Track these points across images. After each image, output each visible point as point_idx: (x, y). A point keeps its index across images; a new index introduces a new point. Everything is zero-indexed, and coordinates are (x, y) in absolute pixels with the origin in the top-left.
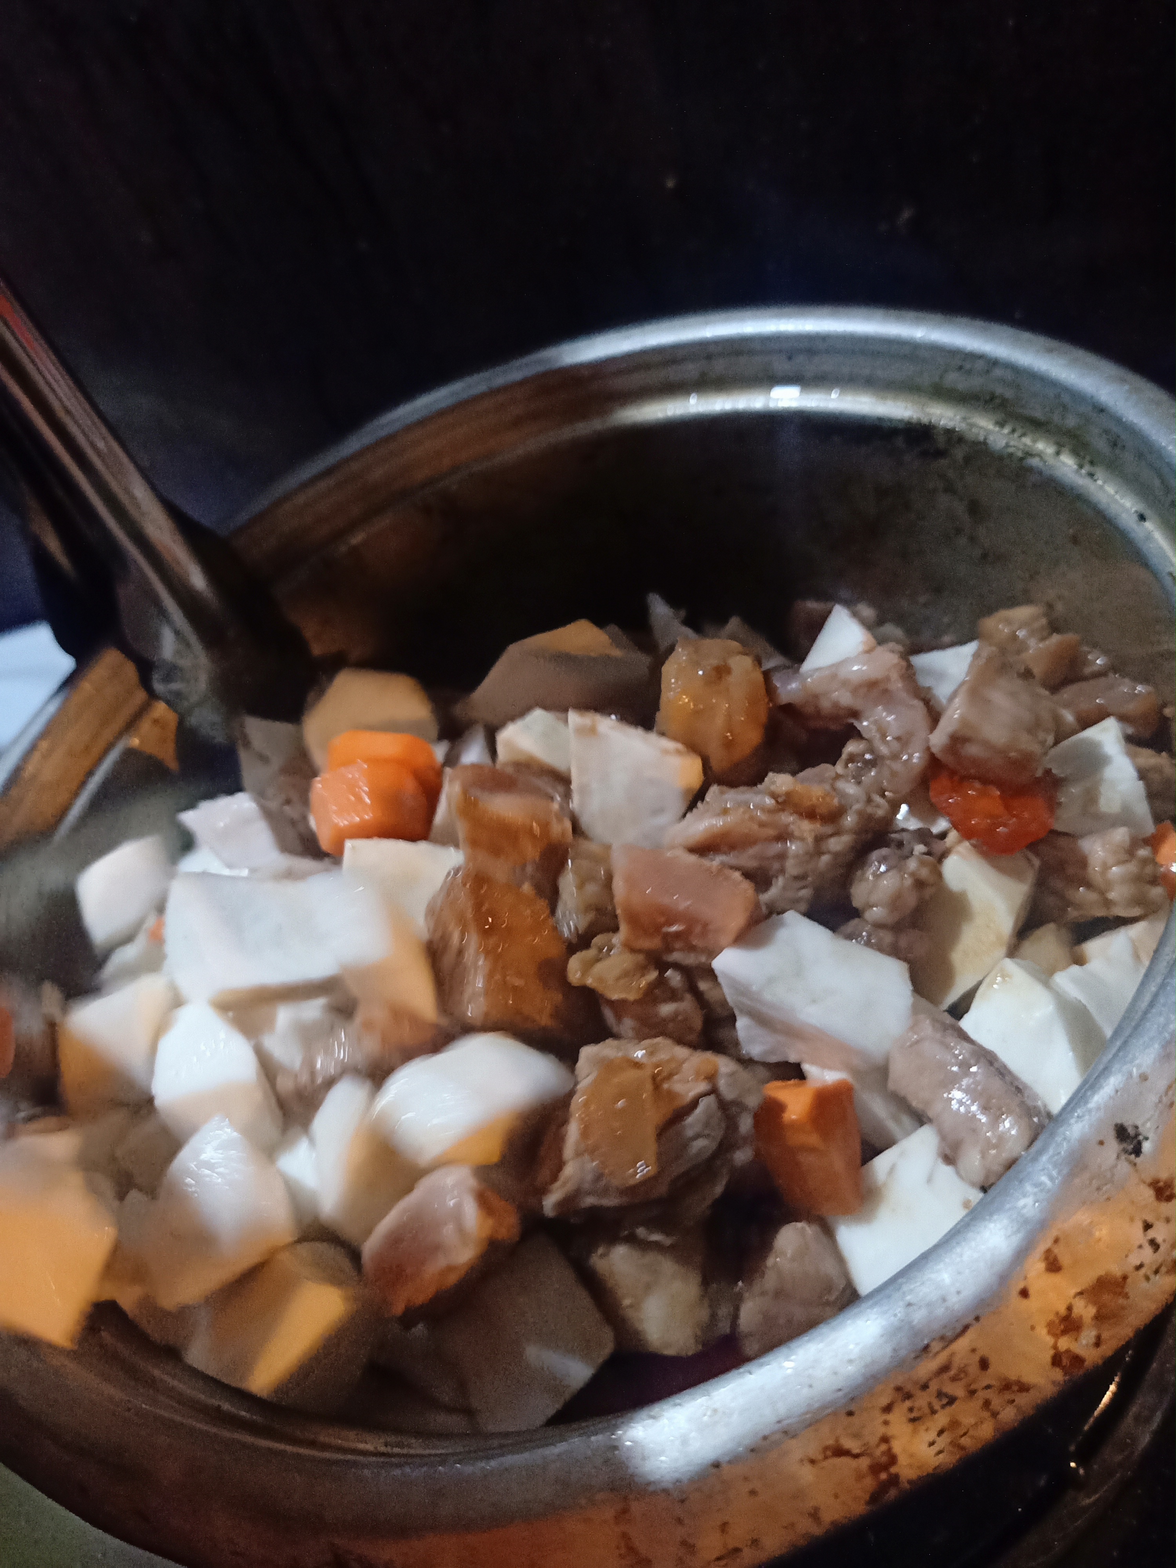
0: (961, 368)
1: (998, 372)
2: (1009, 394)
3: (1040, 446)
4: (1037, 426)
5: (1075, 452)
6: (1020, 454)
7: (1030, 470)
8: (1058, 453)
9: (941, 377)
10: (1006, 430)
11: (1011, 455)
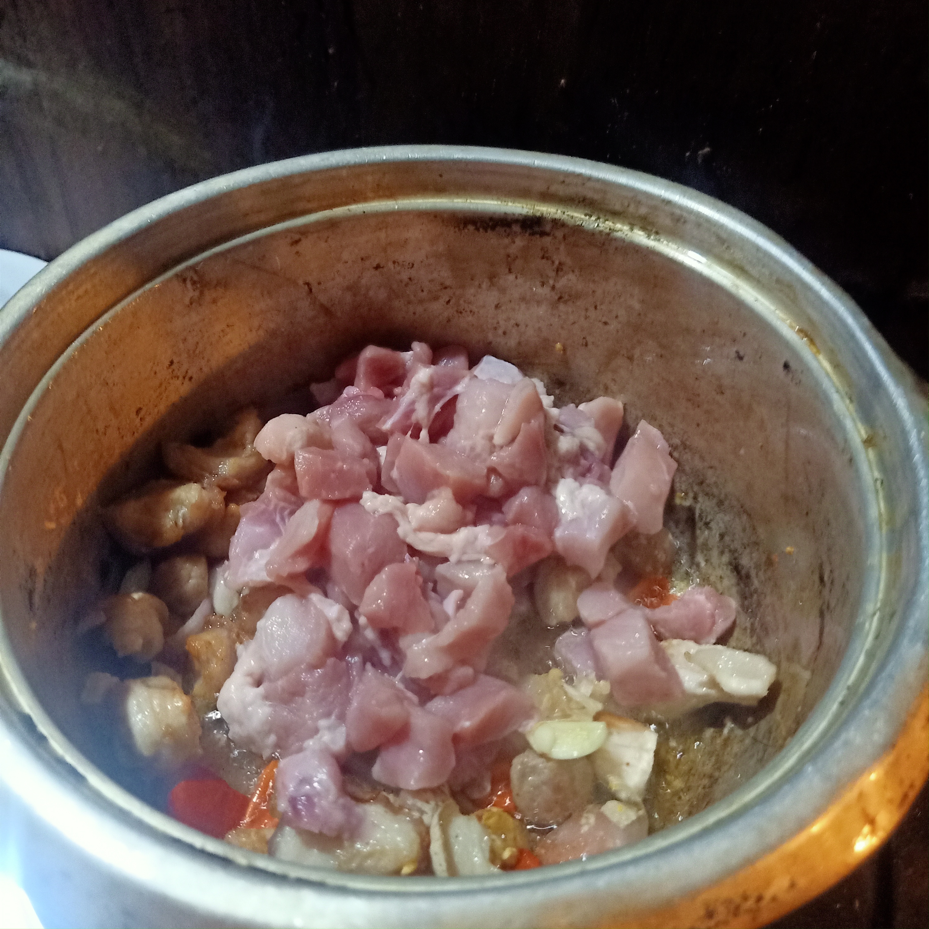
0: (564, 182)
1: (589, 184)
2: (596, 197)
3: (619, 226)
4: (616, 214)
5: (643, 229)
6: (608, 230)
7: (616, 239)
8: (632, 229)
9: (548, 188)
10: (593, 218)
11: (601, 232)
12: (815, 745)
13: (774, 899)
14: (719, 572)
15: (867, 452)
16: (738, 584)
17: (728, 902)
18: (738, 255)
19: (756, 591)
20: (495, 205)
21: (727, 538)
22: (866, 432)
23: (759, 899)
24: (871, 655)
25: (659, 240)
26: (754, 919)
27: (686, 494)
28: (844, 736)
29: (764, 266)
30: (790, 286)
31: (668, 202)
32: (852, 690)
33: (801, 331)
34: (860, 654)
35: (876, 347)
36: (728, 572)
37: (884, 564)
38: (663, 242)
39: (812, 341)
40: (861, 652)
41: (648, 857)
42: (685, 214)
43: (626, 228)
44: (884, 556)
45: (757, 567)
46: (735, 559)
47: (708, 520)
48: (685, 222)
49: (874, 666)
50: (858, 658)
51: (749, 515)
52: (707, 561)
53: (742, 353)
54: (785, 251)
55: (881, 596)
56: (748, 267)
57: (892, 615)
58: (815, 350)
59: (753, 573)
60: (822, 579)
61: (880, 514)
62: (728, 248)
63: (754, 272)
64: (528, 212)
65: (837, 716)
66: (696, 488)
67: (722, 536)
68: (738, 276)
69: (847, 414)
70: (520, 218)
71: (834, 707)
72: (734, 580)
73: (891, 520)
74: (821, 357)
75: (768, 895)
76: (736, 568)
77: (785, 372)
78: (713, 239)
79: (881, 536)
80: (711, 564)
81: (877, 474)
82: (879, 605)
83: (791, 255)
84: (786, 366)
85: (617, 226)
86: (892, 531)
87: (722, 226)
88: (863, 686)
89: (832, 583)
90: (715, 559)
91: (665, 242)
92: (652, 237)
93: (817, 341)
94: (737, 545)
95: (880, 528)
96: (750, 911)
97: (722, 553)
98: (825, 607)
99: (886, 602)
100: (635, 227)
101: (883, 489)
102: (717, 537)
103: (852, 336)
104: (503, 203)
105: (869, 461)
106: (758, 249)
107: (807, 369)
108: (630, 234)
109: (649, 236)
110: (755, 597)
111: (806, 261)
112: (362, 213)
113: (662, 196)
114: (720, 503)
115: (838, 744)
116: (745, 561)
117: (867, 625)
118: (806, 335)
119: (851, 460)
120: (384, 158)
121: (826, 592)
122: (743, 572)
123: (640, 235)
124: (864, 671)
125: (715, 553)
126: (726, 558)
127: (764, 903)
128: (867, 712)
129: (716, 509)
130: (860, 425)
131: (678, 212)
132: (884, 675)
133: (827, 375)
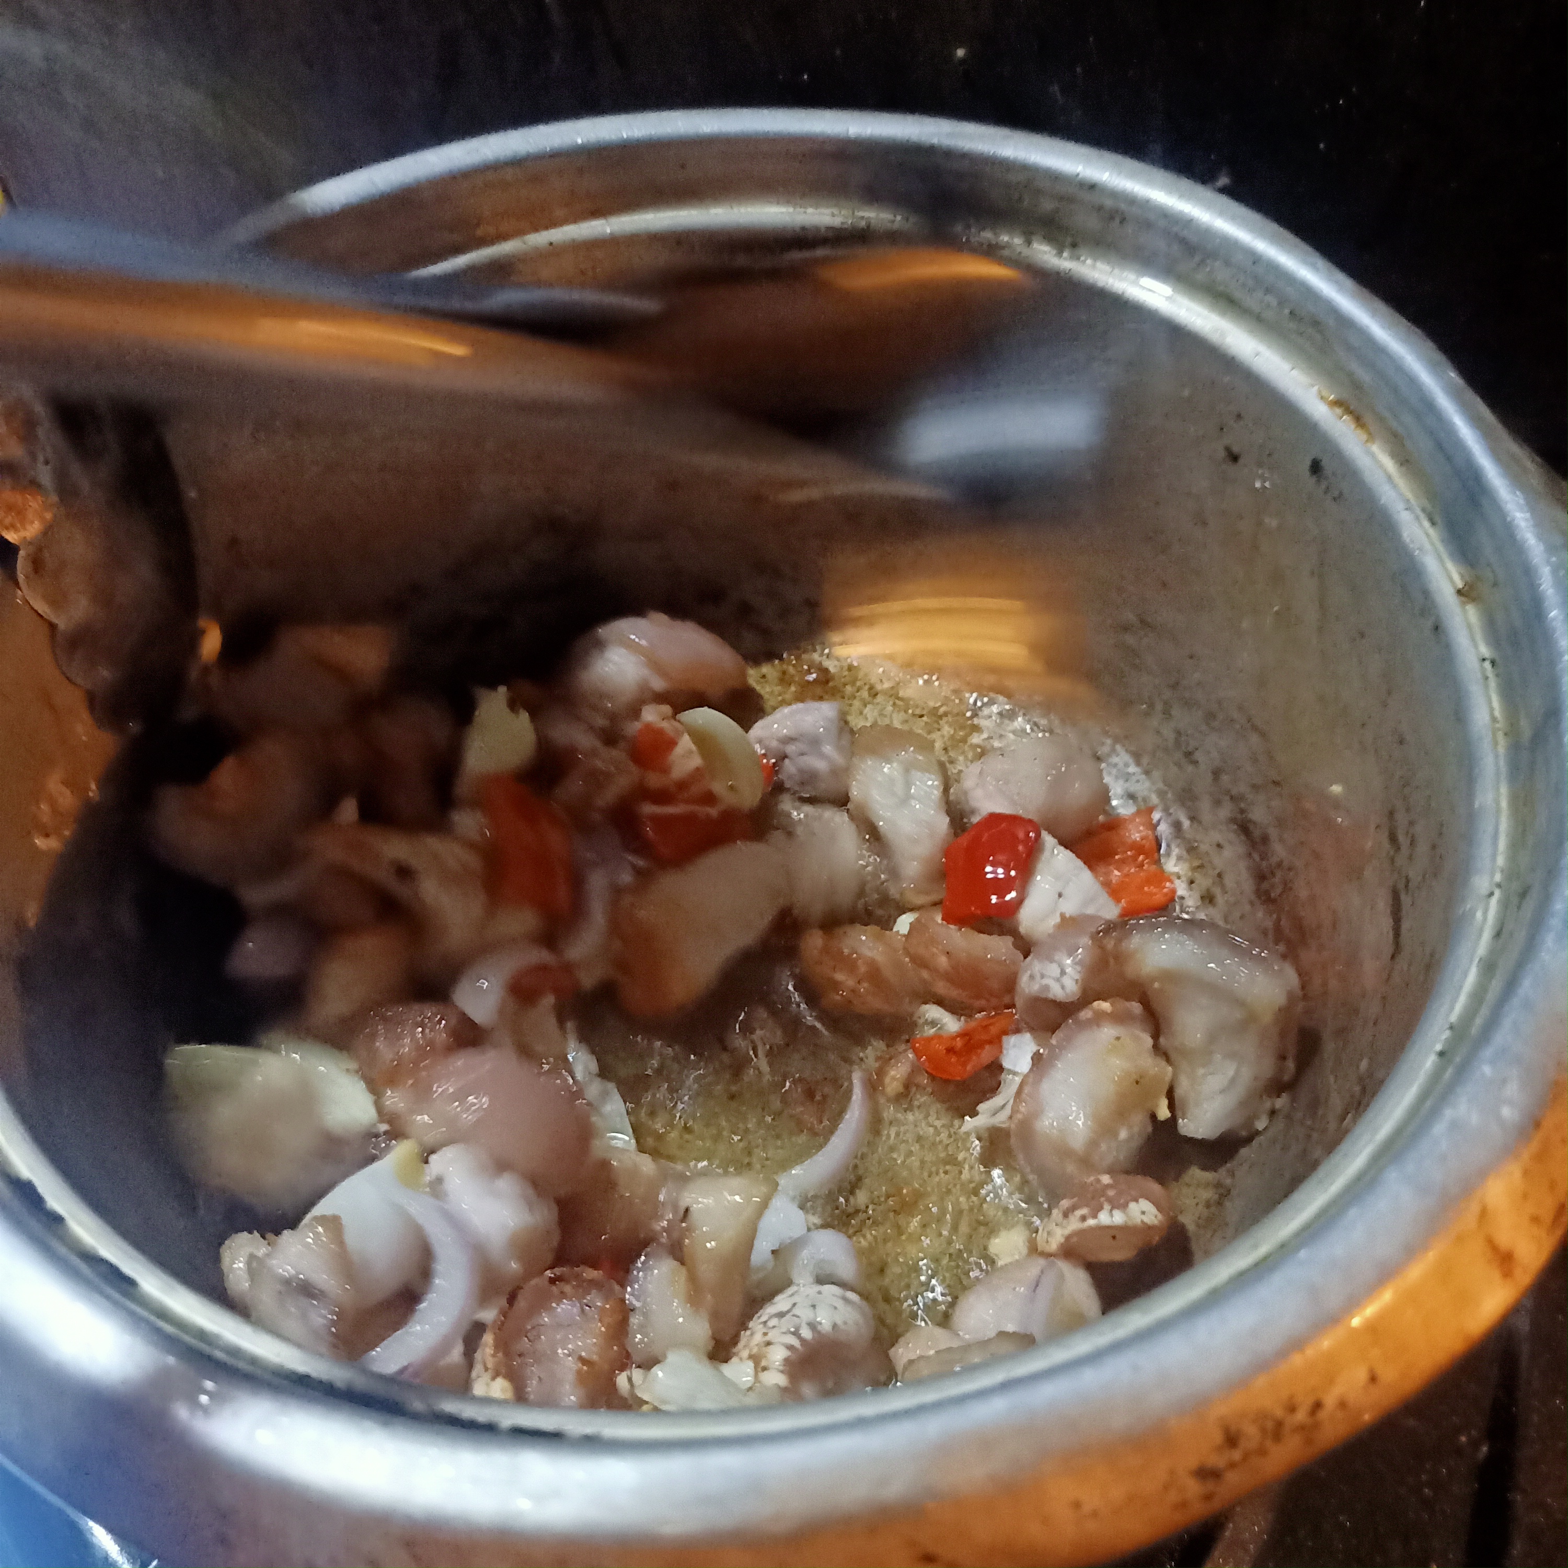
3: (1005, 238)
4: (997, 216)
5: (1049, 238)
12: (1398, 1132)
13: (1342, 1404)
14: (1217, 837)
15: (1465, 612)
16: (1250, 855)
17: (1261, 1417)
18: (1222, 274)
19: (1280, 865)
20: (782, 213)
21: (1225, 778)
22: (1462, 577)
23: (1318, 1406)
24: (1489, 967)
25: (1078, 259)
26: (1309, 1441)
27: (1151, 706)
28: (1448, 1113)
29: (1268, 291)
30: (1316, 323)
31: (1092, 187)
32: (1459, 1031)
33: (1337, 403)
34: (1469, 968)
35: (1475, 421)
36: (1232, 836)
37: (1504, 804)
38: (1084, 262)
39: (1359, 421)
40: (1471, 961)
41: (1117, 1347)
42: (1123, 206)
43: (1018, 241)
44: (1504, 790)
45: (1281, 822)
46: (1242, 811)
47: (1190, 749)
48: (1123, 220)
49: (1496, 986)
50: (1465, 974)
51: (1263, 735)
52: (1192, 819)
53: (1235, 449)
54: (1305, 262)
55: (1501, 861)
56: (1238, 294)
57: (1524, 894)
58: (1364, 437)
59: (1273, 833)
60: (1393, 839)
61: (1494, 719)
62: (1202, 262)
63: (1251, 302)
64: (842, 223)
65: (1436, 1076)
66: (1167, 694)
67: (1216, 774)
68: (1223, 314)
69: (1428, 546)
70: (830, 234)
71: (1430, 1061)
72: (1241, 849)
73: (1512, 731)
74: (1375, 448)
75: (1330, 1401)
76: (1244, 827)
77: (1314, 479)
78: (1176, 248)
79: (1497, 756)
80: (1200, 822)
81: (1485, 650)
82: (1498, 877)
83: (1314, 267)
84: (1316, 467)
85: (1001, 238)
86: (1515, 748)
87: (1188, 222)
88: (1479, 1021)
89: (1413, 843)
90: (1206, 814)
91: (1089, 262)
92: (1065, 254)
93: (1368, 418)
94: (1242, 788)
95: (1496, 743)
96: (1301, 1428)
97: (1217, 803)
98: (1401, 886)
99: (1512, 873)
100: (1034, 238)
101: (1497, 675)
102: (1209, 778)
103: (1430, 406)
104: (798, 209)
105: (1469, 627)
106: (1256, 258)
107: (1350, 472)
108: (1026, 252)
109: (1060, 253)
110: (1279, 874)
111: (1341, 276)
112: (548, 245)
113: (1080, 176)
114: (1210, 716)
115: (1439, 1128)
116: (1258, 815)
117: (1479, 915)
118: (1348, 411)
119: (1437, 628)
120: (580, 141)
121: (1401, 860)
122: (1257, 833)
123: (1045, 253)
124: (1478, 997)
125: (1205, 805)
126: (1226, 811)
127: (1323, 1415)
128: (1487, 1070)
129: (1204, 728)
130: (1450, 566)
131: (1108, 203)
132: (1515, 1002)
133: (1389, 478)
